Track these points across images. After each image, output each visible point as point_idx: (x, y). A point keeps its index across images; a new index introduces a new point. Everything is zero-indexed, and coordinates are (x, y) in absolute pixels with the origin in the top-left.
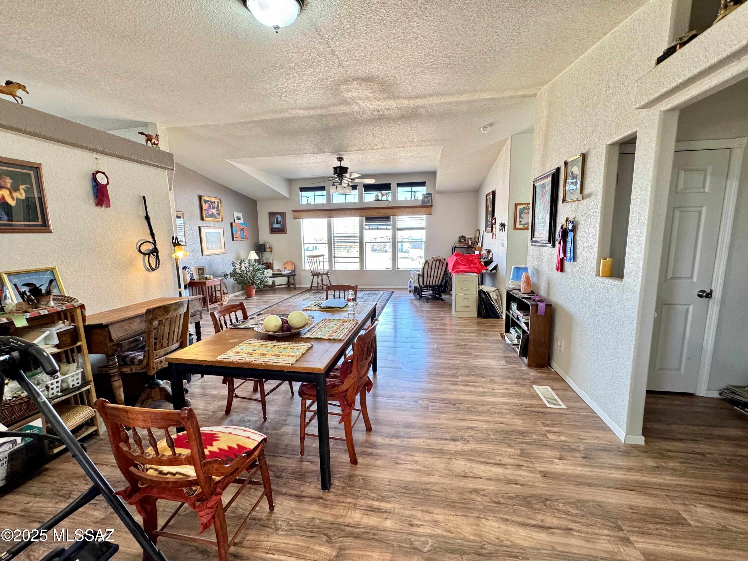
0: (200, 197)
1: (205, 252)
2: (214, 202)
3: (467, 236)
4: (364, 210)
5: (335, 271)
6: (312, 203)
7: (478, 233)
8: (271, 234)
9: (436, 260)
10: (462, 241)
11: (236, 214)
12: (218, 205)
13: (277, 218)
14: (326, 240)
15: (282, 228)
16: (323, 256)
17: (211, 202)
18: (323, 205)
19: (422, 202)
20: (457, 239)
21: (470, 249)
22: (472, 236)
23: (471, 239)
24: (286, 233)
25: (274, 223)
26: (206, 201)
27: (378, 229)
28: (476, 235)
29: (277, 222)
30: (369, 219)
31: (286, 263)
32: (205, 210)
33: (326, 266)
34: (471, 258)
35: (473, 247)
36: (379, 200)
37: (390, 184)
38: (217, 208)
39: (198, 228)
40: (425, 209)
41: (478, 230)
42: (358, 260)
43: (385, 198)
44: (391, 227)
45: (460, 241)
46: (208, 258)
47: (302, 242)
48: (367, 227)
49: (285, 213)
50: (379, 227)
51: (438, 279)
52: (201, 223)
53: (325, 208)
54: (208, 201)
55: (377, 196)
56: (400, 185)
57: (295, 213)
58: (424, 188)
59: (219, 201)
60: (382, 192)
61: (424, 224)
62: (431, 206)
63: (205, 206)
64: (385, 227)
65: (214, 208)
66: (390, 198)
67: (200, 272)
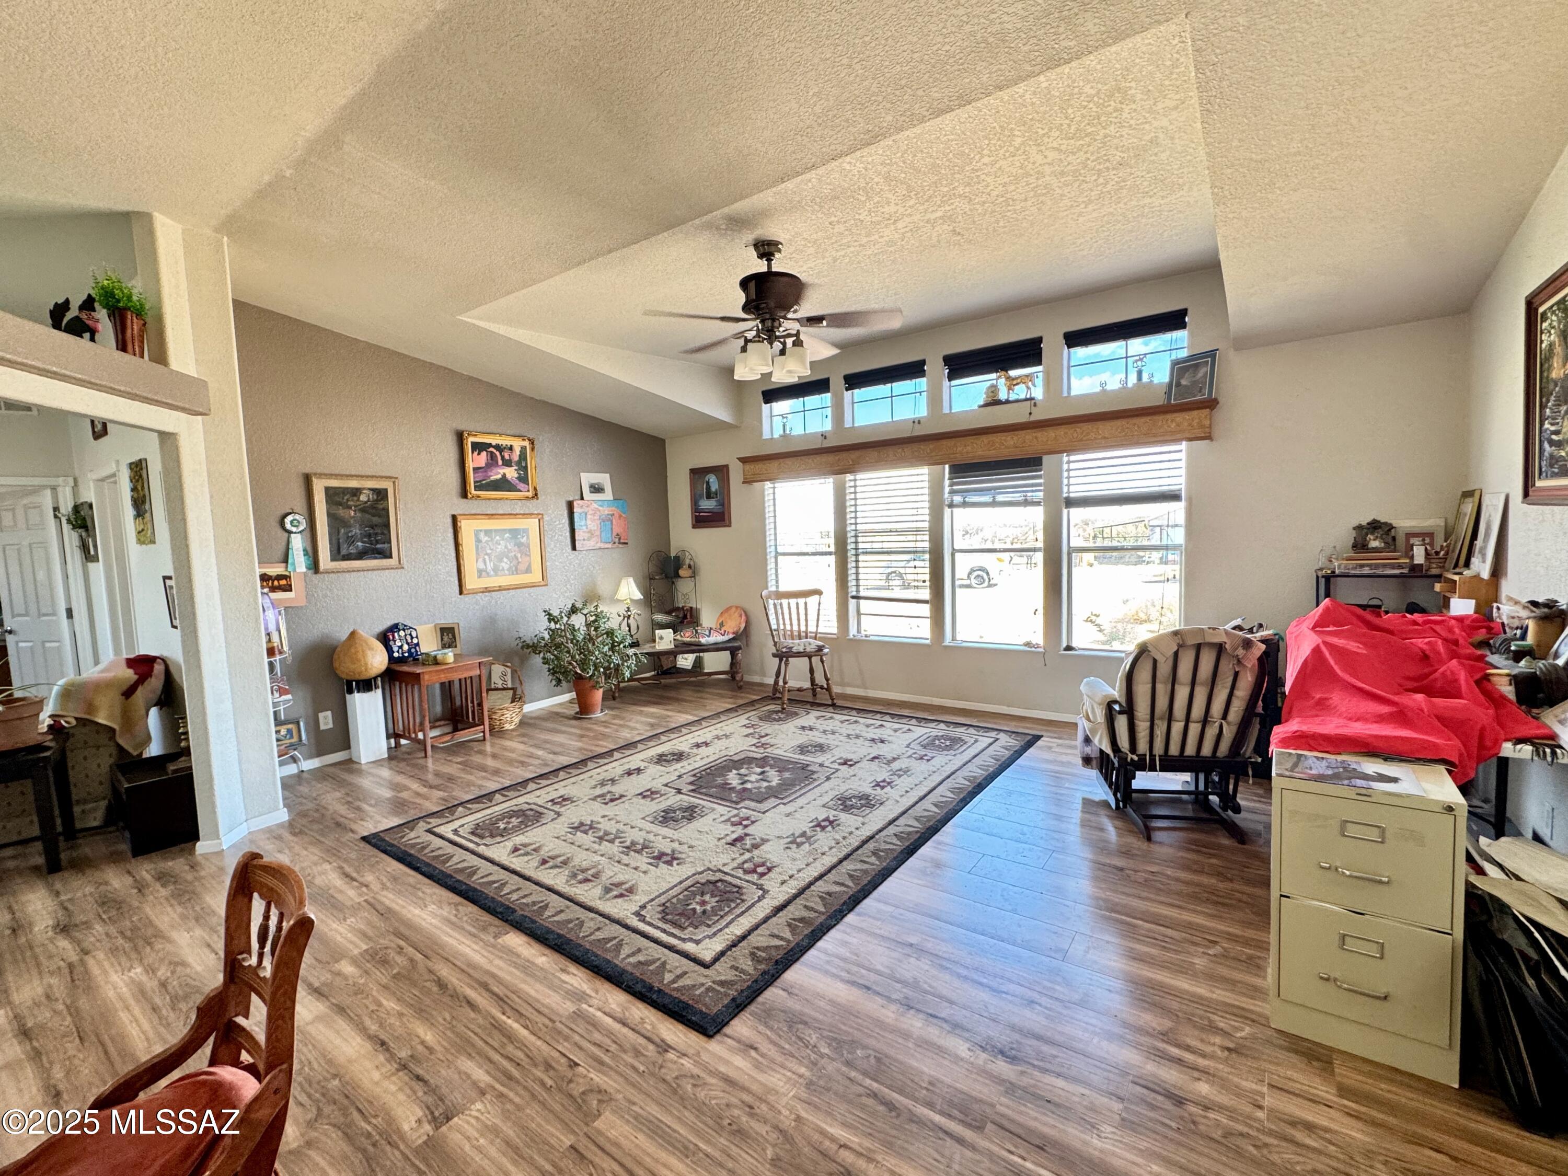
0: (460, 437)
1: (471, 582)
2: (511, 448)
3: (1404, 523)
4: (945, 442)
5: (856, 642)
6: (798, 431)
7: (1469, 508)
8: (694, 527)
9: (1198, 648)
10: (1374, 544)
11: (588, 478)
12: (523, 456)
13: (708, 483)
14: (830, 543)
15: (718, 509)
16: (818, 592)
17: (498, 447)
18: (824, 436)
19: (1168, 393)
20: (1343, 535)
21: (1418, 583)
22: (1432, 522)
23: (1427, 536)
24: (730, 525)
25: (701, 497)
26: (479, 447)
27: (994, 504)
28: (1459, 514)
29: (709, 497)
30: (961, 470)
31: (727, 610)
32: (476, 470)
33: (829, 625)
34: (1421, 643)
35: (1438, 577)
36: (996, 402)
37: (1039, 340)
38: (519, 463)
39: (449, 521)
40: (1179, 417)
41: (1468, 494)
42: (925, 610)
43: (1020, 392)
44: (1041, 495)
45: (1360, 546)
46: (484, 599)
47: (771, 550)
48: (958, 499)
49: (727, 467)
50: (1000, 498)
51: (1211, 732)
52: (461, 506)
53: (827, 444)
54: (490, 445)
55: (994, 389)
56: (1075, 339)
57: (748, 467)
58: (1180, 335)
59: (526, 443)
60: (1013, 373)
61: (1177, 480)
62: (1211, 404)
63: (476, 460)
64: (1018, 497)
65: (508, 463)
66: (1038, 393)
67: (446, 638)
